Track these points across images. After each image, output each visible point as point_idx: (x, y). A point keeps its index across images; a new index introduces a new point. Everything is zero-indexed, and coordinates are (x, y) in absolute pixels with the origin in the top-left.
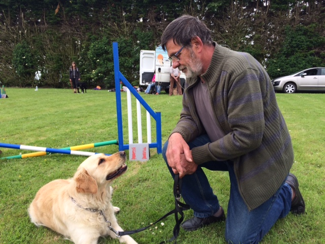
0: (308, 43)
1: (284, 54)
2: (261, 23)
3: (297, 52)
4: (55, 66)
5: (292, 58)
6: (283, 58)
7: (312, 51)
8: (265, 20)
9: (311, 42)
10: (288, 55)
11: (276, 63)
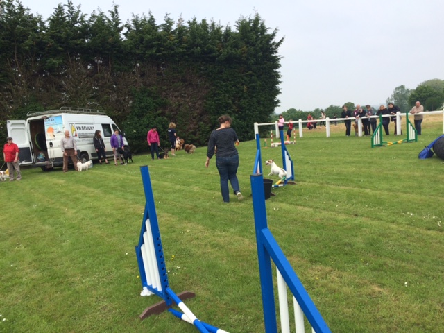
0: (154, 104)
1: (135, 115)
2: (106, 83)
3: (146, 112)
5: (144, 119)
6: (136, 119)
7: (158, 112)
8: (109, 81)
9: (157, 103)
10: (139, 116)
11: (130, 125)
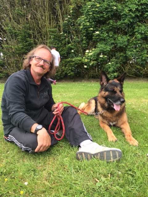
4: (20, 45)
